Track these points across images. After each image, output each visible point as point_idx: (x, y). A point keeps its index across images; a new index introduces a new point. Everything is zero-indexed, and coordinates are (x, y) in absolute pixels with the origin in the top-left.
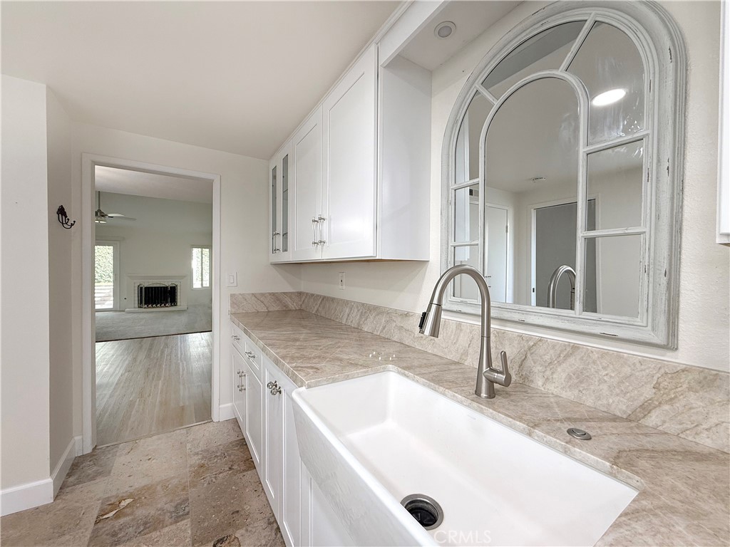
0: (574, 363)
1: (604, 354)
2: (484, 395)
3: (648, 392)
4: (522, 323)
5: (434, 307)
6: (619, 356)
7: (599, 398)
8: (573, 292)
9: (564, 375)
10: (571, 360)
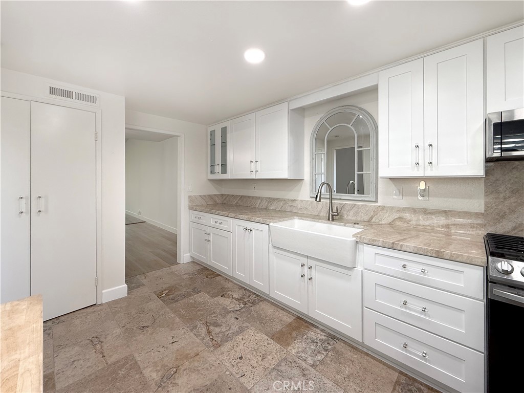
0: (355, 209)
1: (362, 205)
2: (331, 220)
3: (372, 213)
4: (340, 199)
5: (319, 194)
6: (366, 205)
7: (361, 217)
8: (354, 190)
9: (352, 213)
10: (354, 208)
